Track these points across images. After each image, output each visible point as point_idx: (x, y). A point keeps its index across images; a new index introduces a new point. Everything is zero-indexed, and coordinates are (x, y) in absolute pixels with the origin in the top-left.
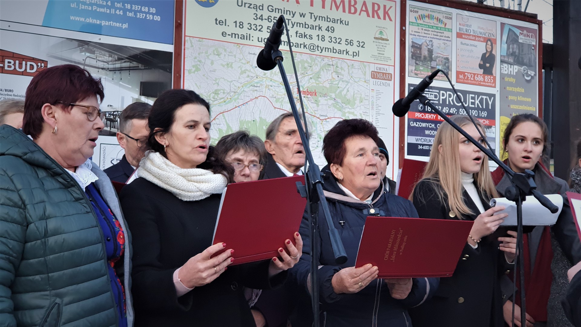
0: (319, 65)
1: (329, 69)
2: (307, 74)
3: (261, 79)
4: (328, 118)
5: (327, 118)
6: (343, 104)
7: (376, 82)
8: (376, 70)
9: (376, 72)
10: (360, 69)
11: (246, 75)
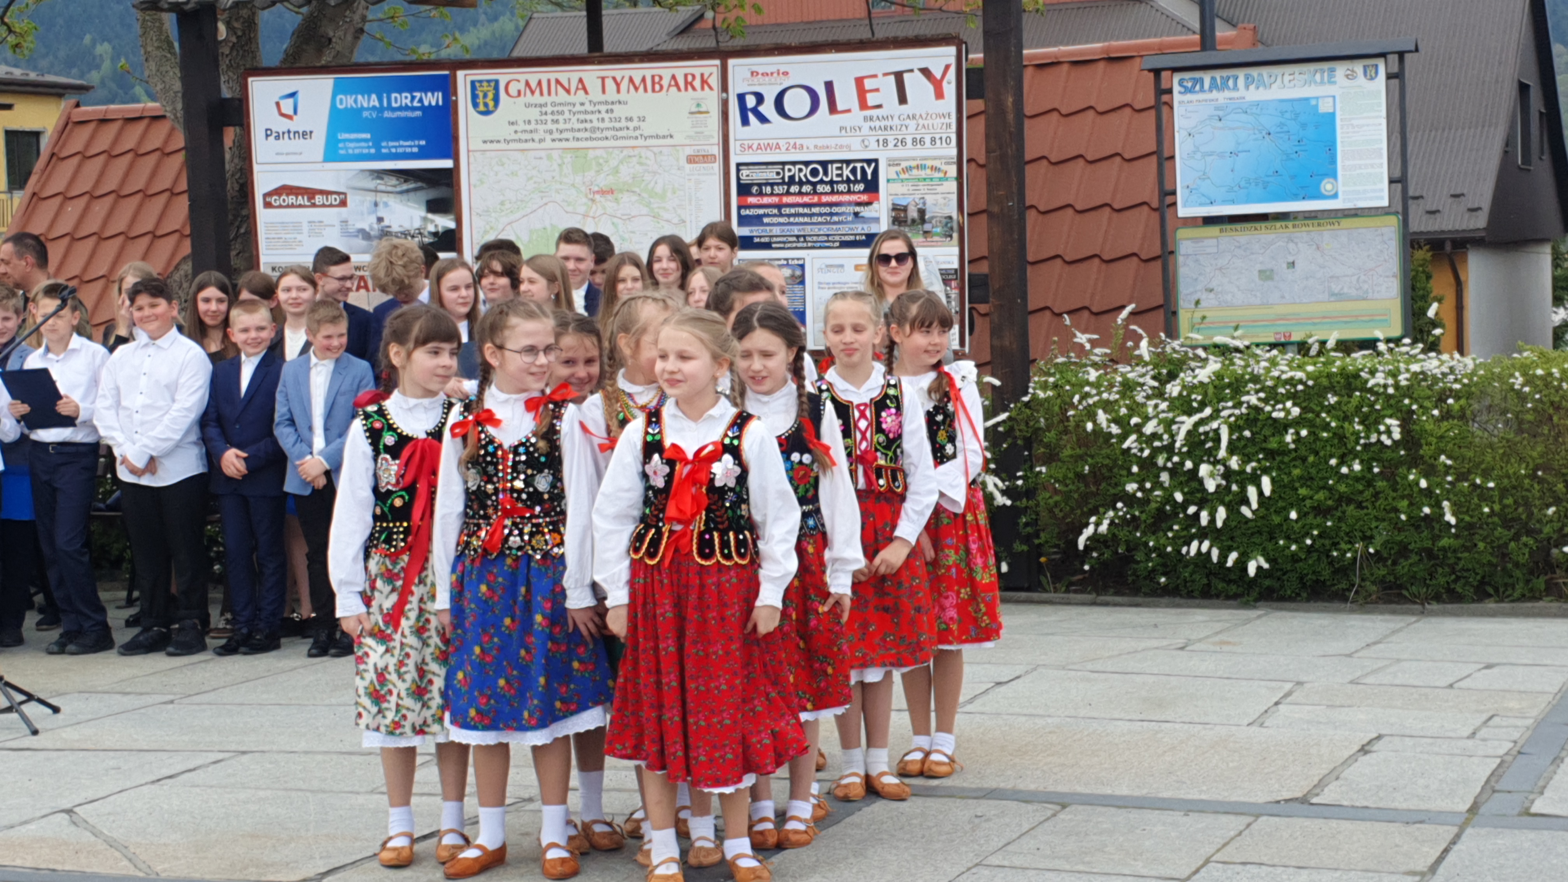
1: (630, 161)
3: (550, 184)
6: (649, 199)
7: (694, 168)
8: (693, 154)
10: (671, 155)
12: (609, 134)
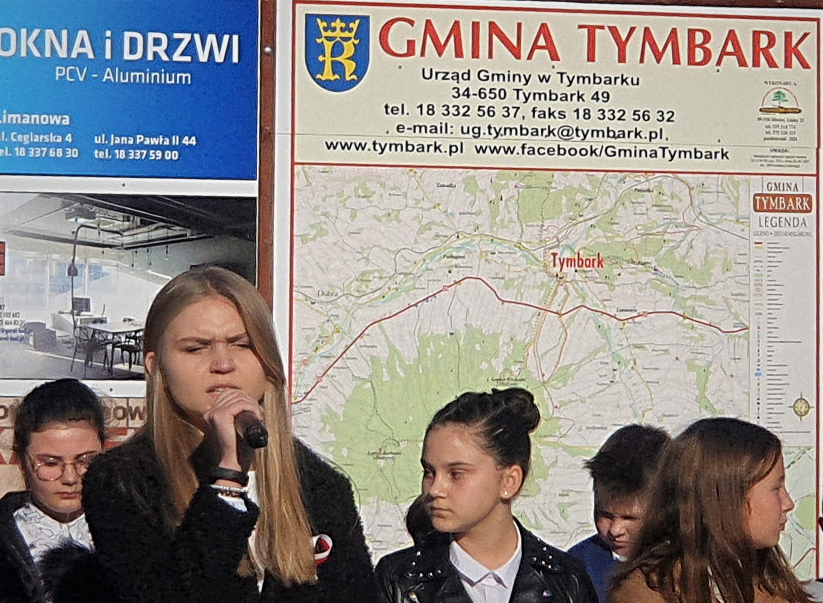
0: (612, 195)
1: (640, 200)
2: (581, 219)
3: (469, 240)
4: (639, 316)
5: (635, 314)
6: (676, 279)
7: (769, 220)
8: (766, 192)
9: (766, 195)
10: (723, 192)
11: (433, 233)
12: (598, 143)
